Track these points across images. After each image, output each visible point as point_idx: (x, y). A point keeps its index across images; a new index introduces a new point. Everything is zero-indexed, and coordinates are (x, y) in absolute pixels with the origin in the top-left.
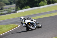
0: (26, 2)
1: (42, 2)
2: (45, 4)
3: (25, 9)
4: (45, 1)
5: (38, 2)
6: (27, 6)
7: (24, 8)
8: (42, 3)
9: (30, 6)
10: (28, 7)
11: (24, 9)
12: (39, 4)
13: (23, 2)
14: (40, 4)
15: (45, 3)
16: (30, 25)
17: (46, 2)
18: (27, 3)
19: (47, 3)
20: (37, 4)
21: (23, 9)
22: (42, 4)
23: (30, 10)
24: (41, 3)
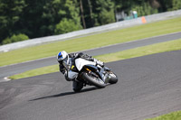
0: (14, 22)
1: (65, 19)
2: (74, 27)
3: (13, 42)
4: (75, 18)
5: (53, 20)
6: (17, 35)
7: (8, 40)
8: (65, 25)
9: (26, 34)
10: (21, 36)
11: (8, 43)
12: (55, 28)
13: (5, 21)
14: (58, 26)
15: (76, 23)
16: (89, 75)
17: (79, 19)
18: (18, 23)
19: (82, 24)
20: (50, 27)
21: (5, 41)
22: (67, 27)
23: (28, 47)
24: (61, 24)
